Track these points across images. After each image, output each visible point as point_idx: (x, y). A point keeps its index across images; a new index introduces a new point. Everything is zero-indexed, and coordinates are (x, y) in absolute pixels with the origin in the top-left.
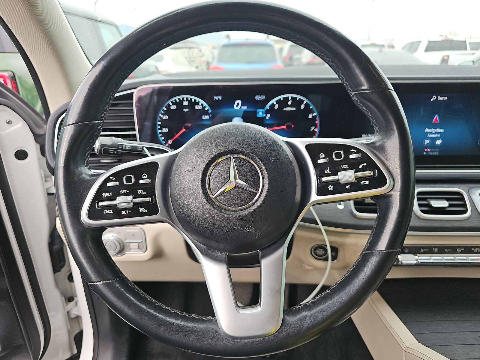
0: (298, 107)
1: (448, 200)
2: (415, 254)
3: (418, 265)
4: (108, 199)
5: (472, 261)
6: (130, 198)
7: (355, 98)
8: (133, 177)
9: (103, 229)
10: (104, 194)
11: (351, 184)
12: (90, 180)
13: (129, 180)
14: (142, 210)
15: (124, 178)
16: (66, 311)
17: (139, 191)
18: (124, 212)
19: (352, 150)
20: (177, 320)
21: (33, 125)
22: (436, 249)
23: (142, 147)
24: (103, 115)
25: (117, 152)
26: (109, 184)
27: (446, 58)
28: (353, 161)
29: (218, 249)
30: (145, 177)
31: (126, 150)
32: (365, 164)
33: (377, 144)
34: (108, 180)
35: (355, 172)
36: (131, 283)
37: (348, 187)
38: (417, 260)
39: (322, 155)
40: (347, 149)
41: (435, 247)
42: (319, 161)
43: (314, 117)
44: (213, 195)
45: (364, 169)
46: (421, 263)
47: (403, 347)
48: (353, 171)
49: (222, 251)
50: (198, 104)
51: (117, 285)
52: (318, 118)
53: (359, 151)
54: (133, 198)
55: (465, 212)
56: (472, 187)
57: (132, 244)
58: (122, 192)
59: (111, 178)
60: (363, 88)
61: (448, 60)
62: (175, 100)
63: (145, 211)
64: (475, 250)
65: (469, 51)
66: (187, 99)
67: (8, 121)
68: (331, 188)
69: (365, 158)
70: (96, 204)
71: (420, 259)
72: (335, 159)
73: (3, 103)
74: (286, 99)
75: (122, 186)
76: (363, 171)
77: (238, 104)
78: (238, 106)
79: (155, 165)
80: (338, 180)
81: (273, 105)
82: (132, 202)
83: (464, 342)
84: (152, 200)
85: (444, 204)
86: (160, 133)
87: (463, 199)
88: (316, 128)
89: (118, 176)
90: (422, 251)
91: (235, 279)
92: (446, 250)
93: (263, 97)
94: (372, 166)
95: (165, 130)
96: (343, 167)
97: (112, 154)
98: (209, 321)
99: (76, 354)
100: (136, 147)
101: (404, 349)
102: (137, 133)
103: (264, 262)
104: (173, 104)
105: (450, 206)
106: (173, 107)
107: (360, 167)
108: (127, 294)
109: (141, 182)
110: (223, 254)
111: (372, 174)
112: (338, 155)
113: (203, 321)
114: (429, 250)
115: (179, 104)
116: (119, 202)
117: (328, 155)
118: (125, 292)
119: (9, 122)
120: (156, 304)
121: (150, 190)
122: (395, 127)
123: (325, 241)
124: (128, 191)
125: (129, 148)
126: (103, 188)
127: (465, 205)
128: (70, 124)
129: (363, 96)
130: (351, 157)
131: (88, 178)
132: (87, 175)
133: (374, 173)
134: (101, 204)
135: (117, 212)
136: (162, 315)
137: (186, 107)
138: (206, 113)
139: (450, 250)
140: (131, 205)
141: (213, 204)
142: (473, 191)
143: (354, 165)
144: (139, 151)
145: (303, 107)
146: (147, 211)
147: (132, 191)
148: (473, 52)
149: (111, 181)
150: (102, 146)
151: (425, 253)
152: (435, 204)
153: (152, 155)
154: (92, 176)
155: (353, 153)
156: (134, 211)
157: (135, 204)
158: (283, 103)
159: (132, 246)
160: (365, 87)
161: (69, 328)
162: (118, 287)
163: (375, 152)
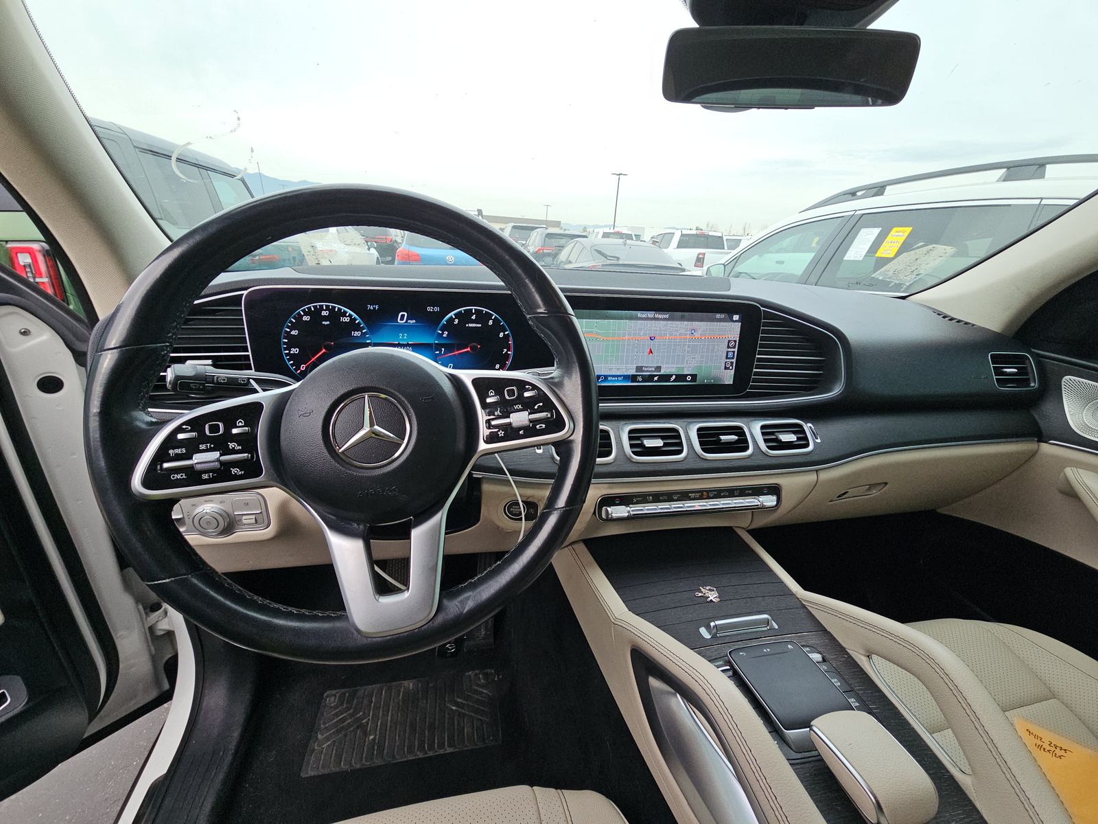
0: (485, 323)
1: (663, 438)
2: (627, 505)
3: (631, 518)
4: (178, 458)
5: (688, 509)
6: (216, 455)
7: (530, 322)
8: (221, 425)
9: (173, 501)
10: (171, 452)
11: (525, 428)
12: (149, 430)
13: (214, 429)
14: (234, 471)
15: (207, 426)
16: (147, 627)
17: (231, 445)
18: (205, 476)
19: (527, 387)
20: (291, 620)
21: (71, 337)
22: (651, 498)
23: (245, 378)
24: (170, 334)
25: (204, 387)
26: (181, 436)
27: (701, 256)
28: (527, 400)
29: (354, 521)
30: (240, 424)
31: (218, 383)
32: (541, 404)
33: (556, 380)
34: (179, 429)
35: (529, 414)
36: (219, 576)
37: (521, 432)
38: (629, 512)
39: (491, 392)
40: (522, 385)
41: (650, 495)
42: (489, 400)
43: (506, 337)
44: (340, 448)
45: (540, 410)
46: (634, 515)
47: (612, 619)
48: (527, 413)
49: (359, 522)
50: (344, 314)
51: (195, 581)
52: (511, 338)
53: (534, 387)
54: (221, 455)
55: (680, 452)
56: (690, 422)
57: (244, 517)
58: (202, 447)
59: (184, 427)
60: (539, 311)
61: (704, 258)
62: (309, 308)
63: (240, 473)
64: (692, 495)
65: (726, 250)
66: (327, 306)
67: (22, 331)
68: (501, 433)
69: (541, 396)
70: (159, 467)
71: (633, 511)
72: (507, 397)
73: (12, 303)
74: (469, 312)
75: (202, 438)
76: (539, 412)
77: (403, 316)
78: (403, 318)
79: (257, 407)
80: (510, 424)
81: (451, 320)
82: (217, 461)
83: (678, 604)
84: (252, 457)
85: (659, 443)
86: (287, 355)
87: (679, 437)
88: (509, 350)
89: (195, 424)
90: (635, 500)
91: (377, 555)
92: (661, 498)
93: (437, 309)
94: (549, 406)
95: (295, 351)
96: (516, 407)
97: (195, 390)
98: (339, 618)
99: (168, 691)
100: (237, 379)
101: (613, 621)
102: (250, 353)
103: (415, 533)
104: (305, 314)
105: (665, 445)
106: (306, 318)
107: (536, 407)
108: (212, 593)
109: (235, 431)
110: (361, 527)
111: (549, 416)
112: (511, 393)
113: (329, 619)
114: (643, 498)
115: (315, 314)
116: (196, 461)
117: (499, 393)
118: (208, 590)
119: (25, 333)
120: (259, 602)
121: (248, 442)
122: (575, 359)
123: (515, 495)
124: (212, 446)
125: (224, 380)
126: (170, 441)
127: (680, 444)
128: (110, 347)
129: (539, 319)
130: (527, 394)
131: (144, 426)
132: (143, 422)
133: (552, 415)
134: (166, 465)
135: (194, 476)
136: (266, 616)
137: (325, 318)
138: (358, 328)
139: (666, 498)
140: (217, 465)
141: (340, 461)
142: (691, 426)
143: (528, 405)
144: (241, 384)
145: (491, 323)
146: (243, 472)
147: (220, 444)
148: (729, 251)
149: (184, 431)
150: (177, 378)
151: (637, 503)
152: (649, 443)
153: (264, 390)
154: (152, 423)
155: (528, 390)
156: (222, 473)
157: (222, 463)
158: (465, 317)
159: (245, 520)
160: (542, 310)
161: (153, 652)
162: (196, 585)
163: (554, 388)
